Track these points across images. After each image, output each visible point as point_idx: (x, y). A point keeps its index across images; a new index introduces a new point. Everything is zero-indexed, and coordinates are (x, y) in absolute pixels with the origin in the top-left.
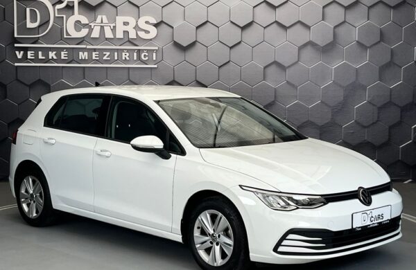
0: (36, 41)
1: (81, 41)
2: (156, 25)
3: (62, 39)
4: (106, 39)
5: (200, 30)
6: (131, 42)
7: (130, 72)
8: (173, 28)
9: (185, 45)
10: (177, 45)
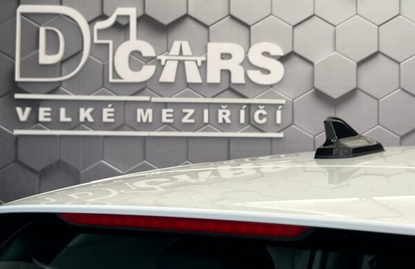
0: (55, 89)
1: (140, 88)
2: (282, 59)
3: (105, 85)
4: (188, 85)
5: (364, 68)
6: (234, 90)
7: (232, 147)
8: (312, 63)
9: (335, 96)
10: (320, 95)
